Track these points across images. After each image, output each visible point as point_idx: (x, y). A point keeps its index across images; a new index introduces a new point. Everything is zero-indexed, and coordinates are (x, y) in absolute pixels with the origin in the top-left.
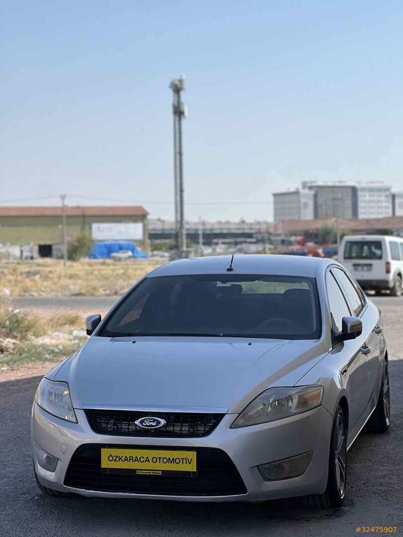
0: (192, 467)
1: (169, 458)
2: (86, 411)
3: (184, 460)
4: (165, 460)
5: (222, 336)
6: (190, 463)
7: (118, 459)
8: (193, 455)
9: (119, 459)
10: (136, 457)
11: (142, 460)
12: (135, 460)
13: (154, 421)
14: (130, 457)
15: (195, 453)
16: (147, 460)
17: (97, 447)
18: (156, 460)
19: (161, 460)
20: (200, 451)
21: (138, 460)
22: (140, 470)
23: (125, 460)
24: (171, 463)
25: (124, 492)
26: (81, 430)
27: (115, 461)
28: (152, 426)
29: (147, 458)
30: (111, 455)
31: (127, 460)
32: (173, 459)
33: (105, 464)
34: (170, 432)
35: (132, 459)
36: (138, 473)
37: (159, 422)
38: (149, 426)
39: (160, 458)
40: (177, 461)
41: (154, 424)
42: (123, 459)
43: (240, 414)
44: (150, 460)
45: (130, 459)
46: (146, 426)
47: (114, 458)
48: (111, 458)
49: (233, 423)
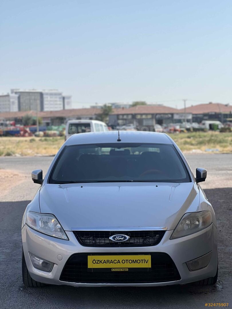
0: (149, 265)
1: (133, 260)
2: (74, 232)
3: (143, 261)
4: (130, 262)
5: (133, 182)
6: (147, 263)
7: (99, 262)
8: (149, 258)
9: (100, 262)
10: (111, 260)
11: (115, 262)
12: (111, 262)
13: (122, 237)
14: (107, 260)
15: (150, 256)
16: (119, 262)
17: (84, 256)
18: (124, 261)
19: (128, 261)
20: (153, 254)
21: (112, 262)
22: (114, 268)
23: (104, 262)
24: (135, 263)
25: (102, 283)
26: (72, 244)
27: (97, 263)
28: (121, 240)
29: (119, 260)
30: (94, 260)
31: (105, 262)
32: (136, 260)
33: (91, 265)
34: (131, 243)
35: (109, 262)
36: (113, 270)
37: (125, 238)
38: (119, 240)
39: (127, 260)
40: (139, 261)
41: (123, 239)
42: (103, 262)
43: (174, 230)
44: (121, 262)
45: (107, 262)
46: (117, 240)
47: (97, 261)
48: (94, 262)
49: (171, 236)
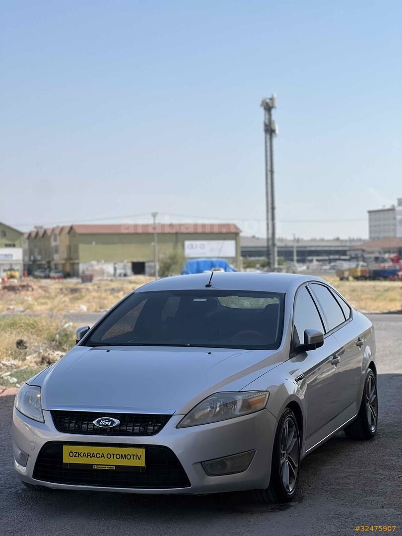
0: (142, 463)
1: (122, 455)
2: (51, 411)
3: (135, 456)
4: (118, 456)
6: (139, 459)
7: (77, 455)
8: (142, 452)
9: (79, 455)
10: (93, 453)
11: (98, 456)
12: (92, 456)
13: (109, 421)
14: (88, 453)
15: (144, 450)
16: (103, 456)
17: (59, 445)
18: (110, 456)
19: (115, 456)
20: (148, 448)
21: (94, 456)
22: (96, 465)
23: (83, 456)
24: (123, 458)
25: (83, 485)
26: (47, 429)
27: (75, 456)
28: (107, 425)
29: (103, 454)
30: (71, 452)
31: (85, 456)
32: (125, 455)
33: (67, 459)
34: (123, 431)
35: (90, 455)
36: (95, 467)
37: (113, 422)
38: (105, 425)
39: (113, 454)
40: (129, 457)
41: (109, 423)
42: (82, 455)
43: (186, 415)
44: (105, 456)
45: (88, 455)
46: (102, 425)
47: (74, 454)
48: (71, 454)
49: (179, 423)
